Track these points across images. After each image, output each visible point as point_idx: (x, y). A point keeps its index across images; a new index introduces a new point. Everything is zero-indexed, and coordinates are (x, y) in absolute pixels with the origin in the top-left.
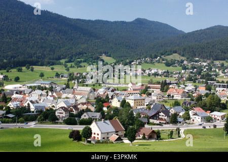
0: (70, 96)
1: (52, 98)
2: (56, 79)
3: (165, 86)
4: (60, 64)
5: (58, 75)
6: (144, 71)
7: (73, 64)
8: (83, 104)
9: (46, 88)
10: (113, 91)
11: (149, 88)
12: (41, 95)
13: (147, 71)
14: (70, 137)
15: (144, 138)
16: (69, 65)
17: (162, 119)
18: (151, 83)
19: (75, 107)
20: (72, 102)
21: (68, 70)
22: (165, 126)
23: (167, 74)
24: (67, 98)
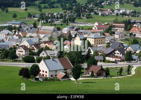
0: (34, 35)
1: (17, 38)
2: (27, 19)
3: (128, 25)
4: (34, 5)
5: (30, 16)
6: (113, 11)
7: (47, 5)
8: (45, 42)
9: (15, 28)
10: (77, 30)
11: (114, 26)
12: (8, 34)
13: (116, 11)
14: (20, 74)
15: (92, 76)
16: (43, 5)
17: (117, 57)
18: (116, 22)
19: (37, 45)
20: (36, 40)
21: (41, 11)
22: (119, 63)
23: (134, 14)
24: (31, 37)
